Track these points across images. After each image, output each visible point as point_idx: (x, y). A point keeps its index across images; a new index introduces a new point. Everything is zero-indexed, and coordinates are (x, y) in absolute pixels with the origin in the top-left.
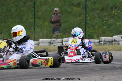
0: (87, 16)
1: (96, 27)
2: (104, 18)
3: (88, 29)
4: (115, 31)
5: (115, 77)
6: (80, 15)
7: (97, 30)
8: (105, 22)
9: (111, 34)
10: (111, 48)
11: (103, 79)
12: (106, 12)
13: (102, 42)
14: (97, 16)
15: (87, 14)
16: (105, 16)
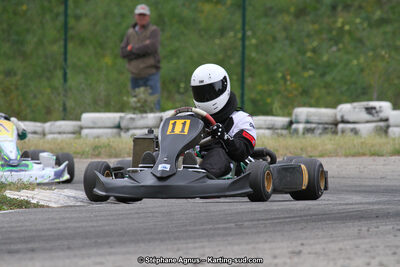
0: (249, 33)
1: (280, 75)
2: (306, 40)
3: (248, 81)
4: (345, 88)
5: (341, 245)
6: (223, 32)
7: (282, 82)
8: (309, 54)
9: (329, 98)
10: (329, 146)
11: (300, 252)
12: (313, 23)
13: (301, 127)
14: (284, 34)
15: (247, 27)
16: (309, 36)
